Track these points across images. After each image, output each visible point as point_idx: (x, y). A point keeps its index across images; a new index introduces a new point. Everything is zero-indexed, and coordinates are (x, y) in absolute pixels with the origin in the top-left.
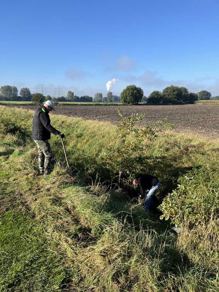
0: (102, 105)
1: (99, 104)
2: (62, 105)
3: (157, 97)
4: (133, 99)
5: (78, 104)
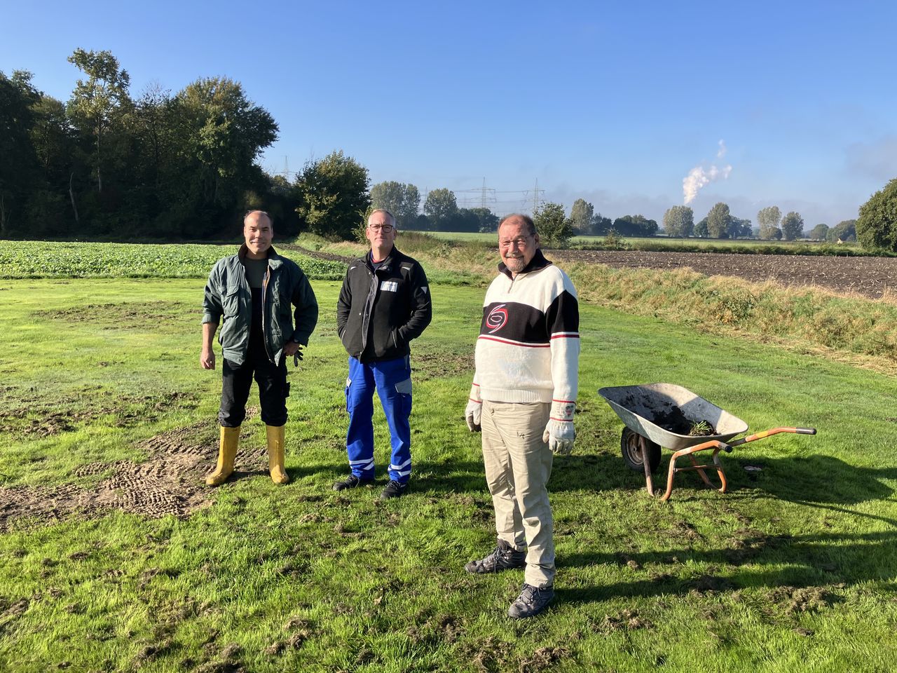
0: (790, 253)
1: (779, 248)
2: (642, 249)
5: (696, 248)
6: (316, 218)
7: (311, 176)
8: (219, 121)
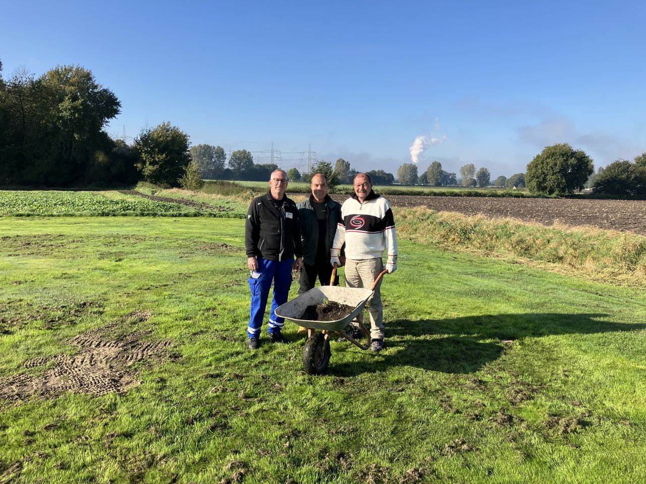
0: (485, 195)
2: (386, 194)
3: (628, 177)
4: (564, 181)
5: (422, 192)
6: (150, 171)
7: (146, 140)
8: (74, 98)
